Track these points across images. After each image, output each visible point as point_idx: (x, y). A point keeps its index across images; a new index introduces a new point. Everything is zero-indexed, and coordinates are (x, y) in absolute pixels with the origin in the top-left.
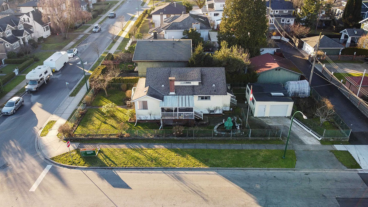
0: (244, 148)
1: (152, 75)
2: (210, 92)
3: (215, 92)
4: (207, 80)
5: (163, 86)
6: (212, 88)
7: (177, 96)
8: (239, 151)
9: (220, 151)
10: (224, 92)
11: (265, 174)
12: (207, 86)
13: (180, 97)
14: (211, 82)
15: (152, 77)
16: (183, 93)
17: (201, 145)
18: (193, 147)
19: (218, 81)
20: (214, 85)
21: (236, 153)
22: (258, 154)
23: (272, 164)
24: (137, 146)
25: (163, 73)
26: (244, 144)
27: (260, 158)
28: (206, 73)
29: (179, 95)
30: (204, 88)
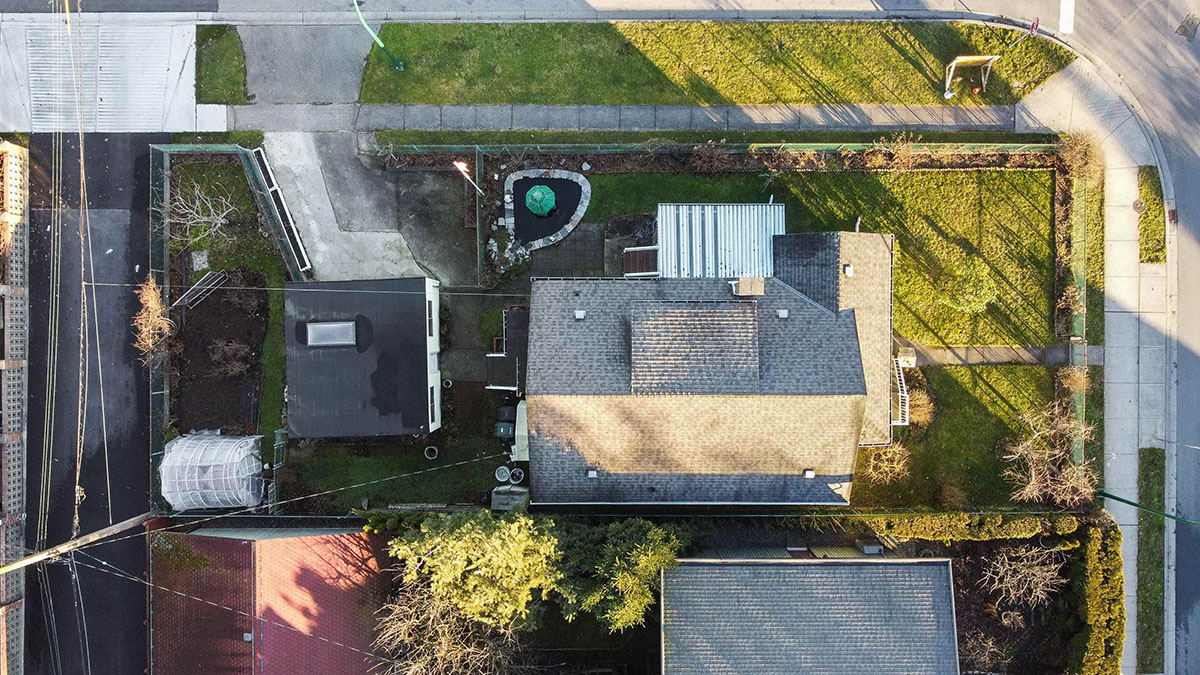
0: (506, 110)
1: (838, 359)
2: (595, 292)
3: (578, 289)
4: (605, 340)
5: (783, 314)
6: (588, 304)
7: (722, 274)
8: (525, 99)
9: (580, 98)
10: (542, 290)
12: (605, 313)
13: (711, 274)
14: (592, 330)
15: (833, 353)
16: (701, 288)
17: (636, 123)
18: (661, 114)
19: (562, 334)
20: (580, 314)
21: (534, 87)
22: (470, 82)
23: (442, 40)
24: (835, 118)
25: (790, 370)
26: (502, 130)
27: (471, 61)
28: (609, 368)
29: (716, 280)
30: (619, 307)
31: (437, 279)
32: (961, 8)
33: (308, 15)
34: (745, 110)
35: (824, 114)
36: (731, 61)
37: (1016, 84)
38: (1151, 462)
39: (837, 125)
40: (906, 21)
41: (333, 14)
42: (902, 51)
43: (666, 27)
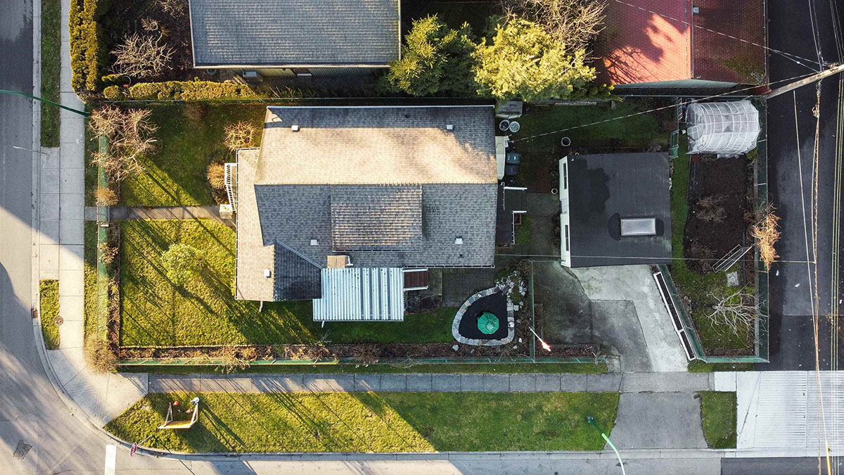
0: (513, 389)
1: (275, 210)
2: (448, 258)
3: (461, 259)
4: (441, 223)
5: (314, 242)
6: (453, 249)
7: (358, 271)
8: (500, 396)
9: (460, 397)
10: (487, 259)
11: (540, 465)
12: (441, 242)
13: (366, 271)
14: (450, 230)
15: (278, 214)
16: (372, 260)
17: (420, 379)
18: (402, 386)
19: (472, 227)
20: (459, 241)
21: (494, 405)
22: (539, 408)
23: (560, 439)
24: (278, 384)
25: (309, 202)
26: (516, 374)
27: (539, 424)
28: (437, 203)
29: (362, 266)
30: (431, 247)
31: (563, 267)
32: (187, 463)
33: (657, 456)
34: (342, 389)
35: (285, 386)
36: (352, 424)
37: (148, 408)
38: (50, 137)
39: (276, 378)
40: (226, 453)
41: (639, 457)
42: (229, 431)
43: (399, 449)
